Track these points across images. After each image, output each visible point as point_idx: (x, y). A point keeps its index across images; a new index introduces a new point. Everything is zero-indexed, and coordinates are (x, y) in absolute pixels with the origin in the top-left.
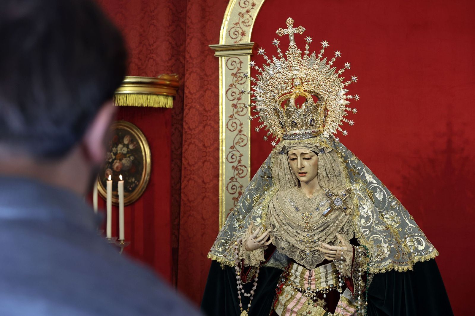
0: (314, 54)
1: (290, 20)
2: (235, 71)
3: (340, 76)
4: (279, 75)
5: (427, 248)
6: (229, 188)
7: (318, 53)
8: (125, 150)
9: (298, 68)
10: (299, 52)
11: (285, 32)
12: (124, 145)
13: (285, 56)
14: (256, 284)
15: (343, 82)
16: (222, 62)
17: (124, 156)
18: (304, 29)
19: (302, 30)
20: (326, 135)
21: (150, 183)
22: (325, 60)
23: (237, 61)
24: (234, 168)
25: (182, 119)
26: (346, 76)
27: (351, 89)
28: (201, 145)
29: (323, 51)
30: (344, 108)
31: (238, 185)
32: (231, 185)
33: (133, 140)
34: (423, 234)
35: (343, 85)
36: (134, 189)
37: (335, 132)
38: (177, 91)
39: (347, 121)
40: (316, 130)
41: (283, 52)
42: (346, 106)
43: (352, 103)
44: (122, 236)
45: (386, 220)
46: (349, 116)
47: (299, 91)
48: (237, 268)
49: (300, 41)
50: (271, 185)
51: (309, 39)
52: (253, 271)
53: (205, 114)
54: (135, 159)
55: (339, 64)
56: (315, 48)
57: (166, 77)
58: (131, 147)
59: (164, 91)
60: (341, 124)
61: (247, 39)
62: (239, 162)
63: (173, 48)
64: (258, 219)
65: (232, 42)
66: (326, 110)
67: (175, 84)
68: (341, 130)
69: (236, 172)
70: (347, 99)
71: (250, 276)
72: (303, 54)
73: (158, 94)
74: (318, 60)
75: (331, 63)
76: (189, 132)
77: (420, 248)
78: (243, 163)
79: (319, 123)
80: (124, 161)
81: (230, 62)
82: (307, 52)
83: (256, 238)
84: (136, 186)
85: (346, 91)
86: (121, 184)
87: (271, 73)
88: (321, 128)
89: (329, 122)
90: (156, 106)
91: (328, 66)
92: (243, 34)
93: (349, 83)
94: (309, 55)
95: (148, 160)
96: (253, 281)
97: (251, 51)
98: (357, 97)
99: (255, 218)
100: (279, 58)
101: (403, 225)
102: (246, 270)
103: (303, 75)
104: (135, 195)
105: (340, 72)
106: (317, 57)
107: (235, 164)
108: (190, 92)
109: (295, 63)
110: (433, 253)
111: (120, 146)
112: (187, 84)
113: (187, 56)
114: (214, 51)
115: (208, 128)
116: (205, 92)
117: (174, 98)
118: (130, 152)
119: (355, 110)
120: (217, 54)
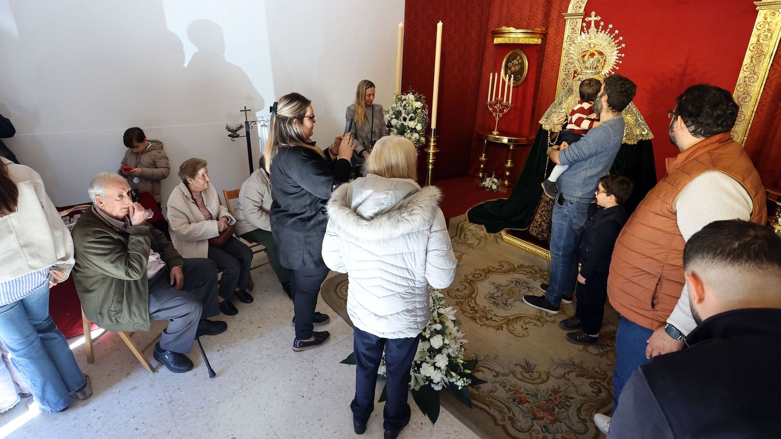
0: (603, 31)
1: (593, 13)
2: (573, 27)
3: (615, 44)
4: (583, 42)
5: (647, 134)
6: (562, 83)
7: (606, 31)
8: (517, 63)
9: (594, 38)
10: (596, 30)
11: (590, 19)
12: (517, 60)
13: (588, 32)
14: (557, 139)
15: (617, 47)
16: (568, 22)
17: (517, 65)
18: (600, 18)
19: (599, 18)
20: (603, 73)
21: (527, 78)
22: (609, 35)
23: (575, 22)
24: (566, 74)
25: (545, 49)
26: (619, 44)
27: (621, 51)
28: (551, 62)
29: (608, 30)
30: (615, 60)
31: (566, 82)
32: (563, 82)
33: (521, 58)
34: (647, 127)
35: (616, 49)
36: (519, 80)
37: (608, 72)
38: (544, 36)
39: (615, 67)
40: (597, 71)
41: (587, 30)
42: (616, 59)
43: (620, 58)
44: (510, 102)
45: (628, 117)
46: (617, 64)
47: (592, 51)
48: (549, 132)
49: (597, 24)
50: (572, 94)
51: (602, 23)
52: (555, 134)
53: (556, 47)
54: (521, 67)
55: (616, 37)
56: (605, 28)
57: (539, 29)
58: (520, 61)
59: (538, 36)
60: (612, 68)
61: (582, 11)
62: (569, 72)
63: (545, 14)
64: (563, 109)
65: (574, 12)
66: (605, 61)
67: (543, 32)
68: (611, 71)
69: (566, 76)
70: (617, 56)
71: (554, 135)
72: (597, 31)
73: (534, 38)
74: (605, 34)
75: (612, 36)
76: (547, 56)
77: (644, 133)
78: (570, 72)
79: (600, 67)
80: (516, 67)
81: (571, 22)
82: (600, 30)
83: (559, 120)
84: (520, 79)
85: (618, 52)
86: (512, 79)
87: (579, 40)
88: (601, 70)
89: (606, 67)
90: (533, 43)
91: (610, 38)
92: (580, 8)
93: (620, 47)
94: (601, 32)
95: (527, 68)
96: (556, 137)
97: (583, 17)
98: (623, 55)
99: (562, 109)
100: (585, 33)
101: (637, 120)
102: (552, 133)
103: (595, 42)
104: (520, 82)
105: (616, 42)
106: (605, 33)
107: (566, 73)
108: (550, 36)
109: (593, 36)
110: (651, 136)
111: (515, 60)
112: (549, 32)
113: (551, 18)
114: (564, 17)
115: (556, 54)
116: (557, 36)
117: (542, 39)
118: (519, 64)
119: (621, 62)
120: (566, 18)
